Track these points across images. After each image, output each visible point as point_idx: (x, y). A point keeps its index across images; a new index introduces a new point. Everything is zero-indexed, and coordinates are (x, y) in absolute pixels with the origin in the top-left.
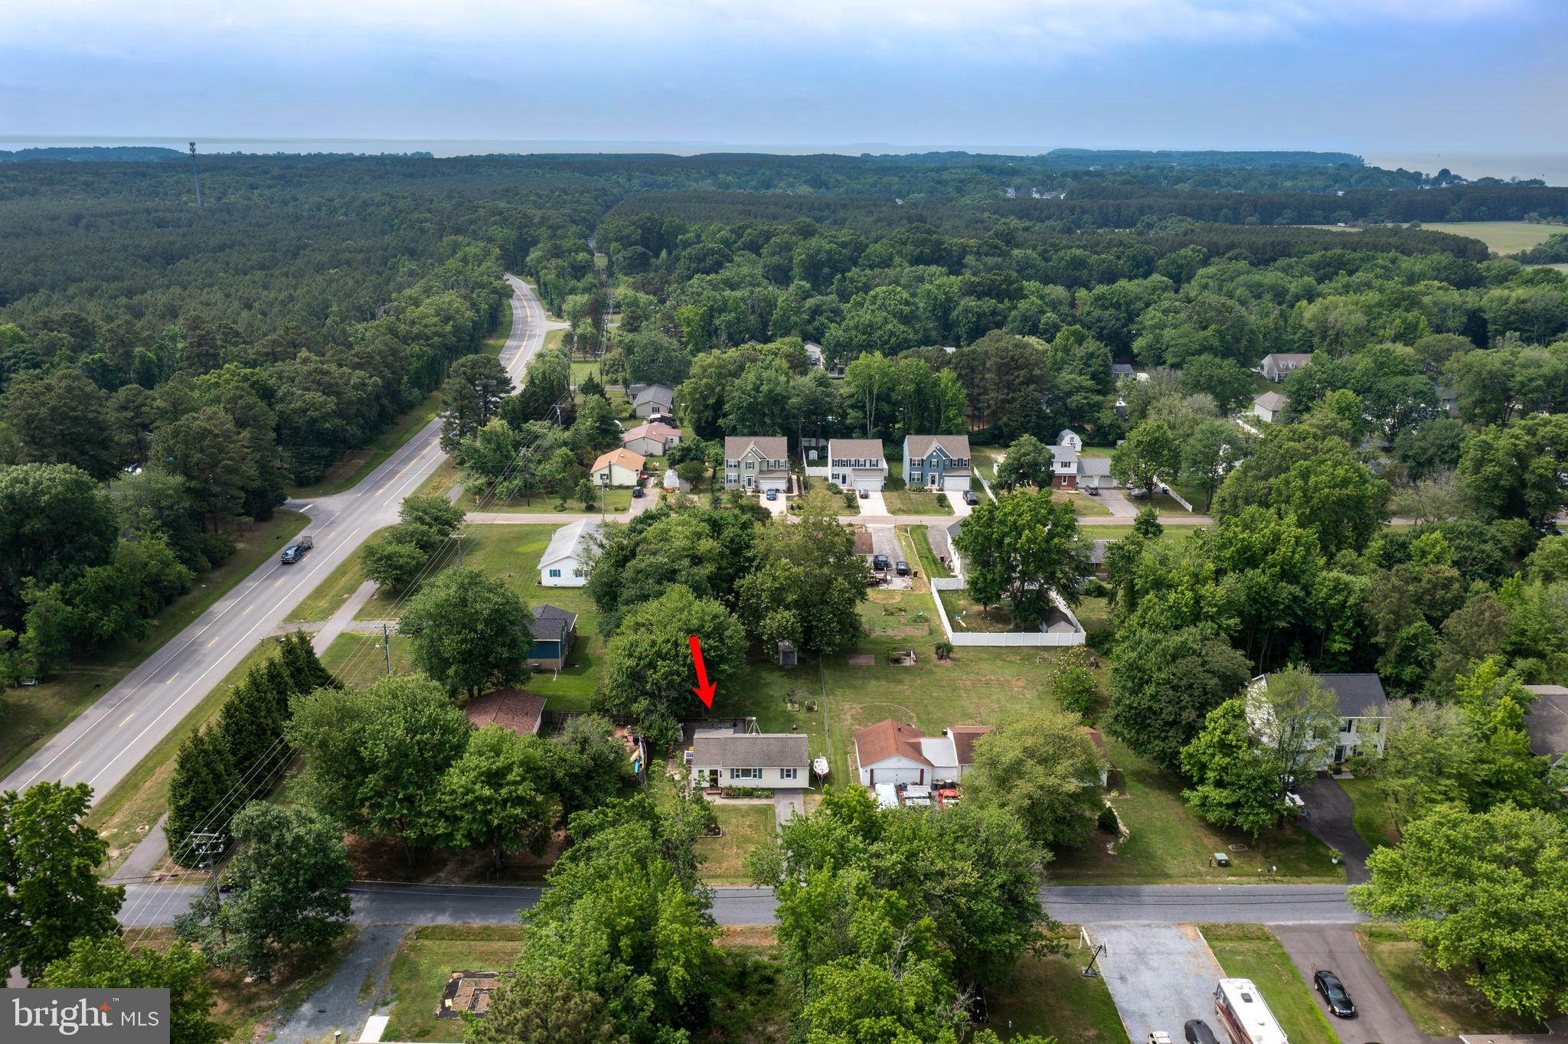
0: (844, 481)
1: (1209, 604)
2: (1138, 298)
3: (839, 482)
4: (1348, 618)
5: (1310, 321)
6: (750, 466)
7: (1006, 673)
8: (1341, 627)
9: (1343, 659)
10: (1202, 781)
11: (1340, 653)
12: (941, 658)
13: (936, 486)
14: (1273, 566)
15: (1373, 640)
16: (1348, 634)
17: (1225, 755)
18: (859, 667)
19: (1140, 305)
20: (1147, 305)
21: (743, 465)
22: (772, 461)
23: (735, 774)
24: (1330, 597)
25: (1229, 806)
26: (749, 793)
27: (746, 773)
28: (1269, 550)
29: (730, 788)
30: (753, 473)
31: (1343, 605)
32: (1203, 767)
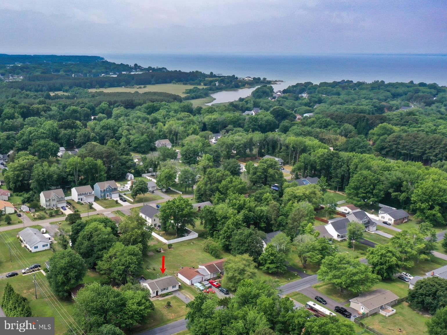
0: (82, 200)
1: (240, 221)
2: (115, 125)
3: (80, 201)
4: (264, 218)
5: (166, 129)
6: (53, 200)
7: (188, 249)
8: (263, 221)
9: (264, 228)
10: (266, 263)
11: (264, 227)
12: (170, 248)
13: (109, 197)
14: (247, 208)
15: (271, 222)
16: (265, 222)
17: (272, 256)
18: (152, 256)
19: (116, 128)
20: (119, 128)
21: (51, 200)
22: (60, 197)
23: (162, 290)
24: (260, 214)
25: (275, 268)
26: (167, 294)
27: (164, 289)
28: (244, 205)
29: (162, 294)
30: (54, 203)
31: (263, 215)
32: (266, 260)
